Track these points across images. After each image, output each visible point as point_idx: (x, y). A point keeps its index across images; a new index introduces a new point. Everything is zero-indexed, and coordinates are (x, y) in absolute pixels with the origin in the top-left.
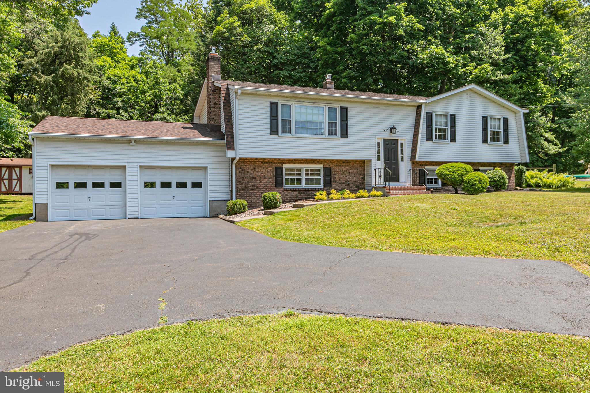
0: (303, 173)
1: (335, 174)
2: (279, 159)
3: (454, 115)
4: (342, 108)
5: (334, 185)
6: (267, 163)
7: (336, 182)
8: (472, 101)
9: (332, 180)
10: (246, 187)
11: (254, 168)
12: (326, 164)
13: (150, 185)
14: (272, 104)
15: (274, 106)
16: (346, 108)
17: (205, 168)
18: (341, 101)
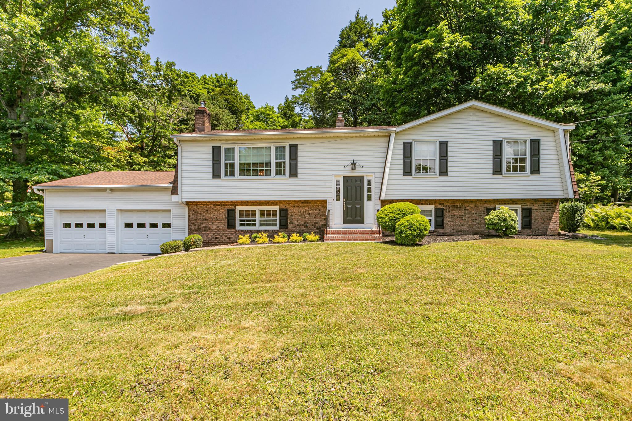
0: (258, 214)
1: (292, 216)
2: (232, 202)
3: (446, 143)
4: (291, 146)
5: (290, 226)
6: (219, 205)
7: (293, 223)
8: (476, 122)
9: (289, 221)
10: (198, 229)
11: (207, 211)
12: (281, 205)
13: (129, 225)
14: (214, 148)
15: (216, 150)
16: (296, 146)
17: (169, 211)
18: (290, 138)
